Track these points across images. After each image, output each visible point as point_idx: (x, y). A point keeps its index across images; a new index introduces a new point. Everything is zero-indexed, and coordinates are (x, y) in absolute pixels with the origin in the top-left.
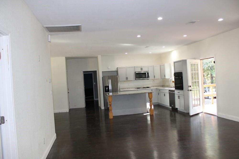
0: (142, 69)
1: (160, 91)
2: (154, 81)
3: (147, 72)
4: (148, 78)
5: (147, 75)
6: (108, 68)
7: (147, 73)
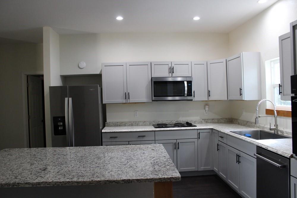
0: (172, 70)
1: (225, 141)
2: (207, 105)
3: (189, 79)
4: (189, 98)
5: (186, 89)
6: (79, 67)
7: (186, 83)
